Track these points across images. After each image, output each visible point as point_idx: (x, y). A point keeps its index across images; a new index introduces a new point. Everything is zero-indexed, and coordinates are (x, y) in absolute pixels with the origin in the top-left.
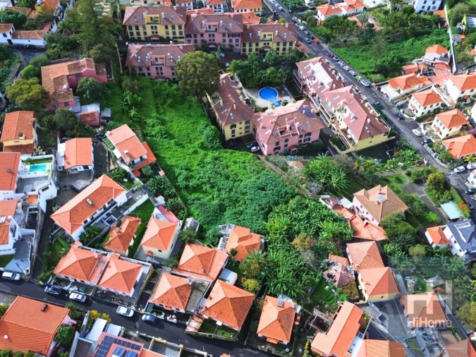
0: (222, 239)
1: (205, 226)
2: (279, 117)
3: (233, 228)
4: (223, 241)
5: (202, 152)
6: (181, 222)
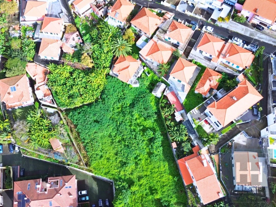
0: (139, 75)
1: (148, 91)
2: (52, 198)
3: (130, 80)
4: (138, 73)
5: (134, 177)
6: (165, 94)
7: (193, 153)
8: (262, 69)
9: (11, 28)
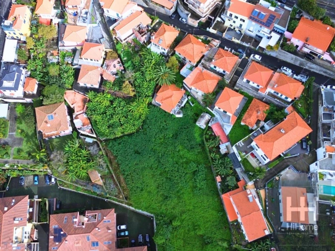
0: (183, 105)
1: (192, 122)
2: (90, 233)
3: (173, 110)
4: (182, 102)
5: (176, 212)
6: (209, 125)
7: (238, 187)
8: (312, 101)
9: (49, 54)
